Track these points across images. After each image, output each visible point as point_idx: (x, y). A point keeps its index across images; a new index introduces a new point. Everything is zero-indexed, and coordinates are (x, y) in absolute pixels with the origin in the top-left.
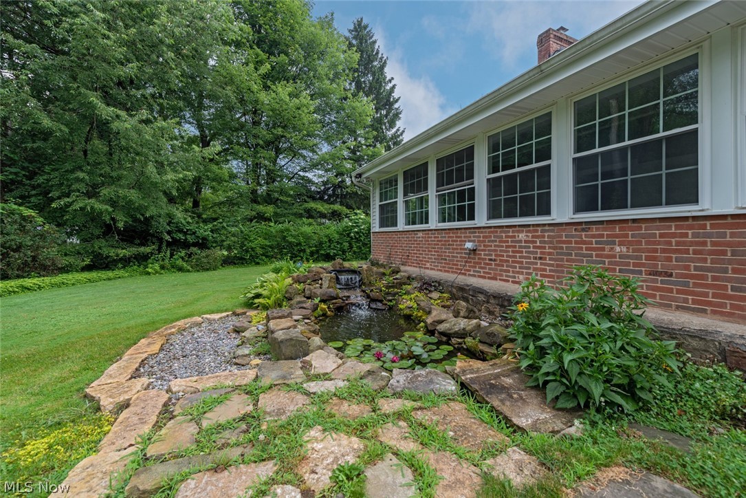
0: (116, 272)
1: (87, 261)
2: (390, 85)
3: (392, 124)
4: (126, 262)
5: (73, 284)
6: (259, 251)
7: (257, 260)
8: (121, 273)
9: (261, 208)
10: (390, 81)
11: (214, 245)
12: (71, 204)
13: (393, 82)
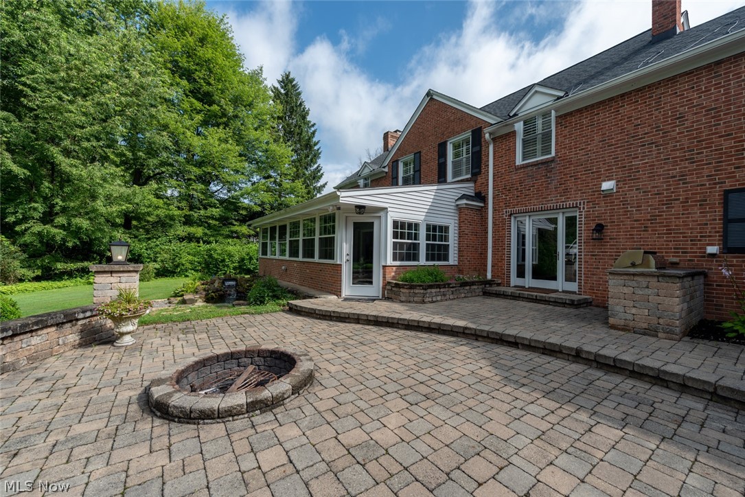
0: (63, 282)
1: (39, 273)
2: (313, 129)
3: (313, 161)
4: (70, 274)
5: (33, 291)
6: (189, 266)
7: (187, 274)
8: (68, 283)
9: (192, 230)
10: (313, 125)
11: (149, 260)
12: (29, 228)
13: (315, 127)
